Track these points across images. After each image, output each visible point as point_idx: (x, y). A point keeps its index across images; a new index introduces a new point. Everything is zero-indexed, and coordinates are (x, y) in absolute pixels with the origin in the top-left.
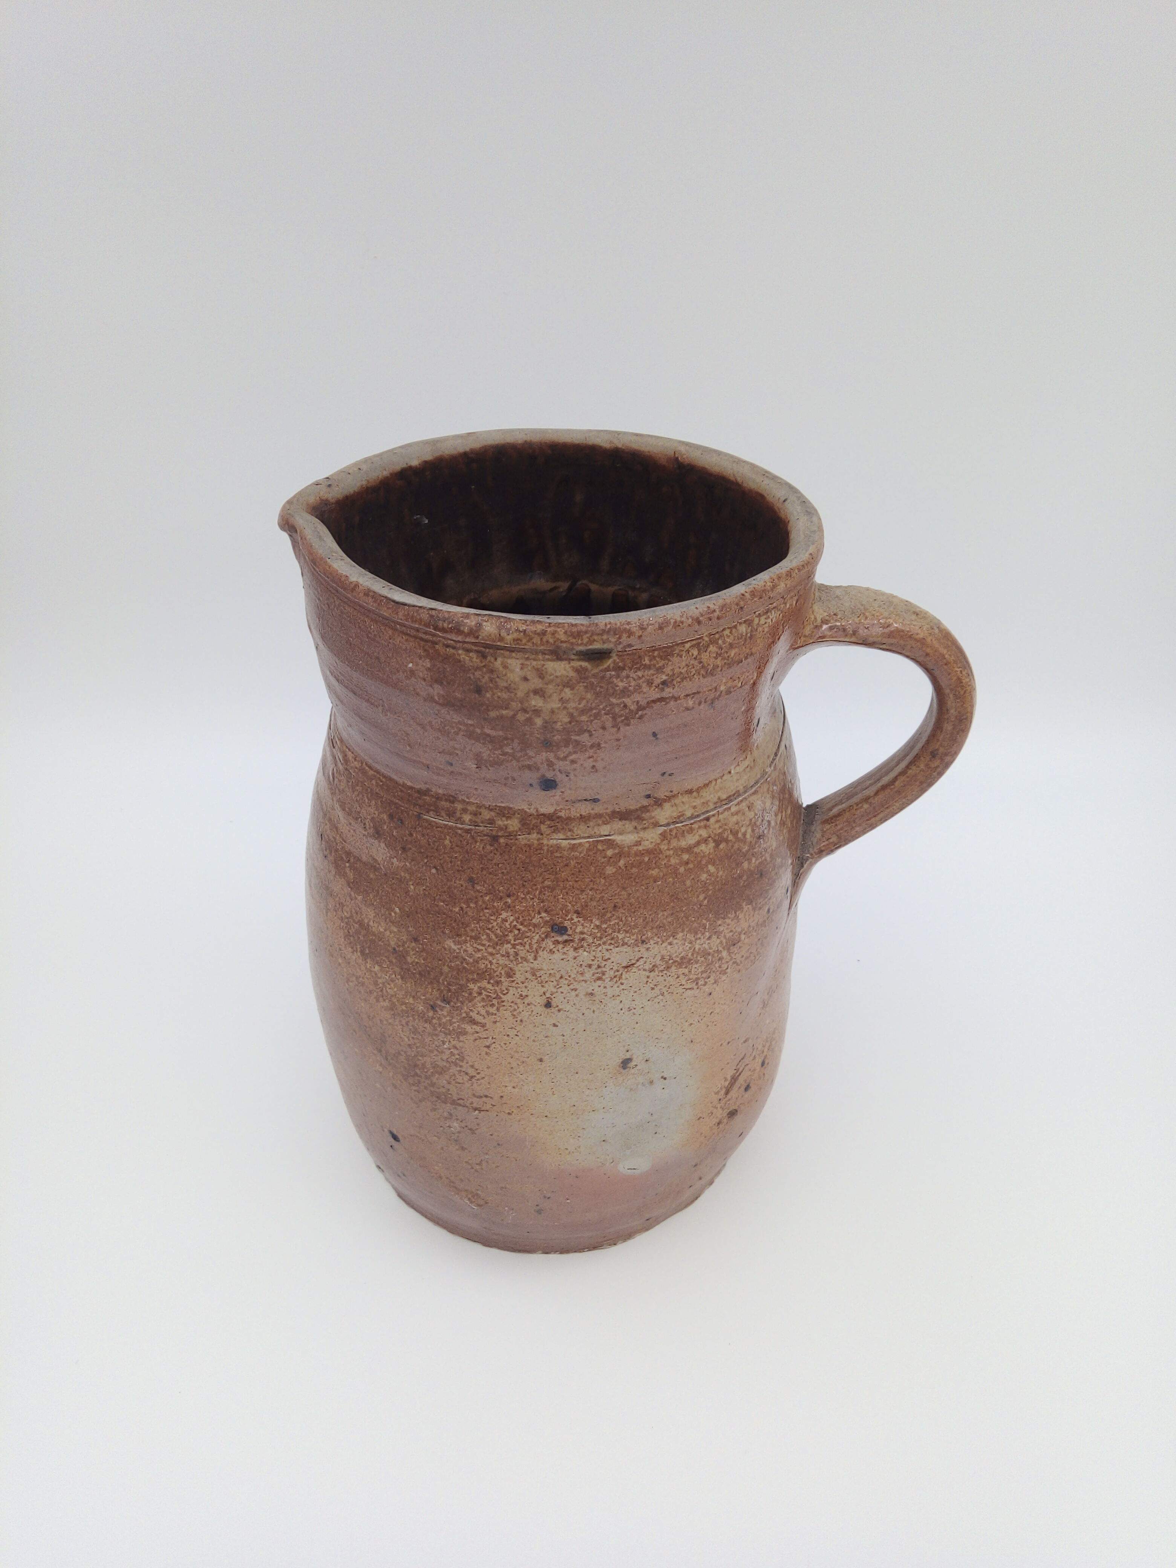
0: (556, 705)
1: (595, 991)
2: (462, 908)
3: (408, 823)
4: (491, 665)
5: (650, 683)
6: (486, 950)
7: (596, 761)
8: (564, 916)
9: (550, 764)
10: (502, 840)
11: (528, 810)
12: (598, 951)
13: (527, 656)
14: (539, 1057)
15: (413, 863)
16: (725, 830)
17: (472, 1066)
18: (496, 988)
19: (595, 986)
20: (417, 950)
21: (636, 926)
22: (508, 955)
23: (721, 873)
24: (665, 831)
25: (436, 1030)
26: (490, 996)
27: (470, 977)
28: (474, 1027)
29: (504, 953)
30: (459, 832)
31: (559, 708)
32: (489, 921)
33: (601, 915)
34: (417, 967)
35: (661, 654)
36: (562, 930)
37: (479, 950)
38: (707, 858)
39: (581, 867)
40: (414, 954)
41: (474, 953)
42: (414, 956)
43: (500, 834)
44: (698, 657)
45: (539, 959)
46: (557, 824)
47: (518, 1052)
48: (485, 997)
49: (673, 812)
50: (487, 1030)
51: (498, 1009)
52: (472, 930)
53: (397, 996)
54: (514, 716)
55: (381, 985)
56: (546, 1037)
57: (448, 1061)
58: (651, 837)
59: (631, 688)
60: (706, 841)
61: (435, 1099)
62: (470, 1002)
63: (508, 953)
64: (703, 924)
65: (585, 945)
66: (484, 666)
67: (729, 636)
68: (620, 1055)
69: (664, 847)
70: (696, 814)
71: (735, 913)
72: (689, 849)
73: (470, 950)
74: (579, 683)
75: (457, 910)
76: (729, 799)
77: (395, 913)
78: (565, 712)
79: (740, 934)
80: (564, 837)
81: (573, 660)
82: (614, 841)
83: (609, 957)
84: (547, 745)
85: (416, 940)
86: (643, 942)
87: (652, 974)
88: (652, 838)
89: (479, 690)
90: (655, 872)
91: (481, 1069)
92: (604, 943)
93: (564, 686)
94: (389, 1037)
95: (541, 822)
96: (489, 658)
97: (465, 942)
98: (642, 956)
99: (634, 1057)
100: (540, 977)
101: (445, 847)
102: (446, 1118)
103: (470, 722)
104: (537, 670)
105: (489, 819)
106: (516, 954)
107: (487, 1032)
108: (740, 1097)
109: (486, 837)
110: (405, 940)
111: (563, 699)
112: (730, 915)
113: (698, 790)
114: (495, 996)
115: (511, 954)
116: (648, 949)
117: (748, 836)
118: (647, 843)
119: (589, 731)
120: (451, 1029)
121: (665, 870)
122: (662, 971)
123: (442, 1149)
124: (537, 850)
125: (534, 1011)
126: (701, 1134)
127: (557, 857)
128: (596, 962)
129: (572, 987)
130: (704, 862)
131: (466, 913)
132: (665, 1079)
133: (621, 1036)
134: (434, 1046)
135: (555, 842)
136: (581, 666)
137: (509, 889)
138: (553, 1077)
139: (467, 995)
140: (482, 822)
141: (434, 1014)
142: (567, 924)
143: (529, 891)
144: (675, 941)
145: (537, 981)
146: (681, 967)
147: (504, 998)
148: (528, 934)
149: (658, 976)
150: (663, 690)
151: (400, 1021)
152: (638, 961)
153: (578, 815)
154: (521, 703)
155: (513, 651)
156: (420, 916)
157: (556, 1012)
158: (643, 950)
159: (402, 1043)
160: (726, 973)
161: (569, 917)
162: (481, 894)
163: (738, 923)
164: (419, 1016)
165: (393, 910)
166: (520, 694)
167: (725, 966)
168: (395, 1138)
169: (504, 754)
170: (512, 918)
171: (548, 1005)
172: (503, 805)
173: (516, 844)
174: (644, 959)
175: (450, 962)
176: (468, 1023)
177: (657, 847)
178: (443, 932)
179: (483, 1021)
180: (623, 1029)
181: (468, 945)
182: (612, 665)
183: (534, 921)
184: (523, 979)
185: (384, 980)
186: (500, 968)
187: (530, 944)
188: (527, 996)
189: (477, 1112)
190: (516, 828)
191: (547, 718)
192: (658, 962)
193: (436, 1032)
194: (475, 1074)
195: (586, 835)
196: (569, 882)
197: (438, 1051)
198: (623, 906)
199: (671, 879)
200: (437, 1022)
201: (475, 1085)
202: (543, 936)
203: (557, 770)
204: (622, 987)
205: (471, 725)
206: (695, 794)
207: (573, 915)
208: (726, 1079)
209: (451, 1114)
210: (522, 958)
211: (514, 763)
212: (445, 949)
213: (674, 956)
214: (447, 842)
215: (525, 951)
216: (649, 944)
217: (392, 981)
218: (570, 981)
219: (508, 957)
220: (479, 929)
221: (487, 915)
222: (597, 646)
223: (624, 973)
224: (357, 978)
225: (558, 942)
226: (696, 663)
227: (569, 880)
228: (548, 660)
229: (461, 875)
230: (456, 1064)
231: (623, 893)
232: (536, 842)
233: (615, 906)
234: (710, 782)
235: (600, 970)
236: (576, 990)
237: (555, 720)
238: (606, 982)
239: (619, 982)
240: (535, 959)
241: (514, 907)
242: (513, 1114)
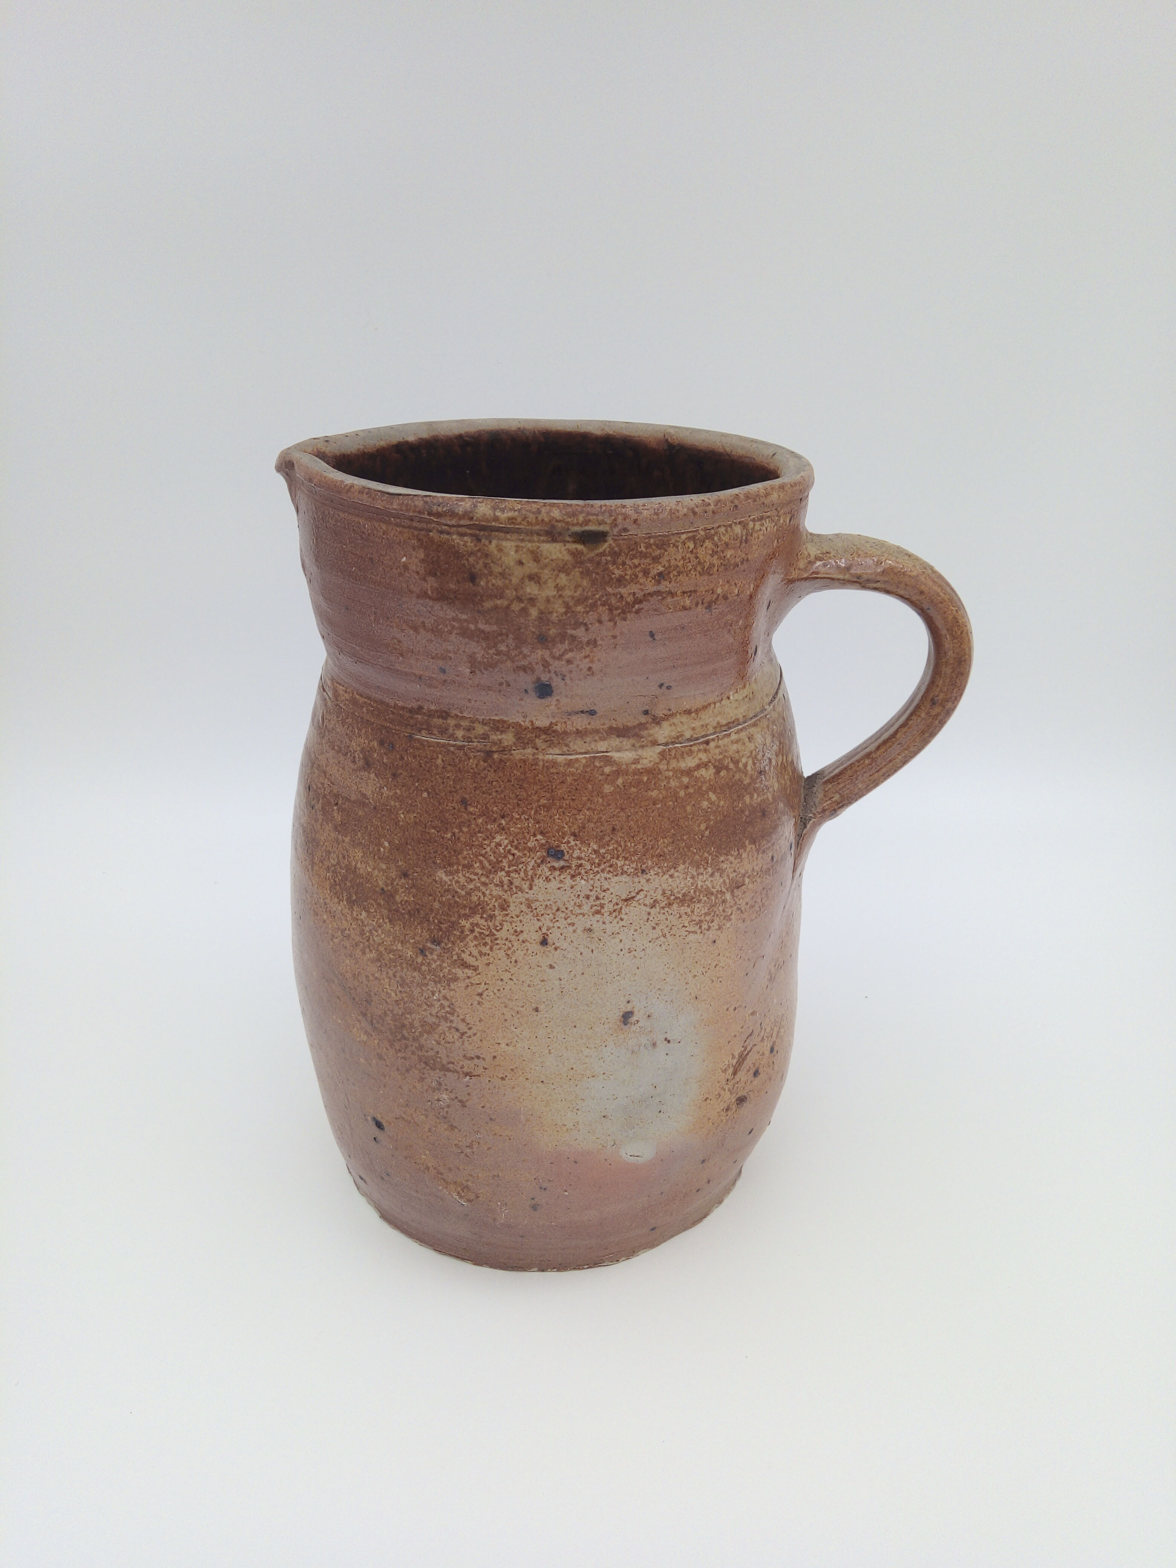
0: (550, 592)
1: (594, 926)
2: (454, 834)
3: (399, 746)
4: (486, 548)
5: (646, 573)
6: (479, 879)
7: (592, 662)
8: (560, 839)
9: (546, 665)
10: (496, 756)
11: (522, 723)
12: (597, 880)
13: (521, 538)
14: (534, 1006)
15: (404, 789)
16: (725, 757)
17: (463, 1020)
18: (490, 923)
19: (593, 921)
20: (407, 886)
21: (635, 853)
22: (502, 884)
23: (722, 803)
24: (664, 751)
25: (425, 978)
26: (483, 933)
27: (462, 912)
28: (466, 971)
29: (498, 882)
30: (452, 749)
31: (554, 597)
32: (482, 846)
33: (599, 839)
34: (407, 906)
35: (657, 542)
36: (558, 854)
37: (471, 880)
38: (708, 785)
39: (578, 784)
40: (403, 892)
41: (466, 884)
42: (404, 894)
43: (494, 749)
44: (694, 551)
45: (534, 888)
46: (553, 739)
47: (512, 1000)
48: (478, 935)
49: (671, 731)
50: (479, 974)
51: (491, 949)
52: (465, 858)
53: (385, 943)
54: (508, 607)
55: (368, 934)
56: (542, 981)
57: (437, 1016)
58: (649, 756)
59: (628, 577)
60: (705, 765)
61: (423, 1065)
62: (461, 941)
63: (502, 882)
64: (706, 858)
65: (583, 872)
66: (479, 550)
67: (725, 534)
68: (621, 1007)
69: (663, 767)
70: (695, 736)
71: (738, 850)
72: (689, 772)
73: (462, 880)
74: (574, 567)
75: (449, 835)
76: (729, 726)
77: (384, 848)
78: (560, 601)
79: (744, 876)
80: (560, 752)
81: (568, 542)
82: (611, 758)
83: (608, 887)
84: (543, 640)
85: (405, 875)
86: (643, 871)
87: (653, 911)
88: (651, 756)
89: (473, 578)
90: (654, 794)
91: (472, 1023)
92: (603, 871)
93: (560, 571)
94: (375, 995)
95: (536, 736)
96: (483, 540)
97: (457, 871)
98: (642, 888)
99: (636, 1010)
100: (536, 909)
101: (437, 767)
102: (434, 1090)
103: (464, 617)
104: (532, 552)
105: (483, 734)
106: (511, 883)
107: (479, 976)
108: (749, 1081)
109: (479, 753)
110: (394, 877)
111: (559, 585)
112: (733, 852)
113: (697, 711)
114: (488, 933)
115: (505, 883)
116: (648, 880)
117: (749, 768)
118: (645, 761)
119: (585, 624)
120: (442, 975)
121: (664, 792)
122: (663, 908)
123: (430, 1130)
124: (532, 765)
125: (530, 950)
126: (709, 1119)
127: (553, 773)
128: (594, 892)
129: (569, 921)
130: (704, 788)
131: (459, 838)
132: (669, 1042)
133: (622, 982)
134: (423, 998)
135: (550, 757)
136: (576, 549)
137: (503, 809)
138: (549, 1031)
139: (458, 934)
140: (476, 738)
141: (424, 959)
142: (563, 847)
143: (524, 811)
144: (676, 874)
145: (532, 914)
146: (683, 905)
147: (498, 934)
148: (523, 860)
149: (659, 913)
150: (659, 582)
151: (387, 973)
152: (638, 893)
153: (574, 729)
154: (516, 590)
155: (508, 533)
156: (410, 847)
157: (553, 951)
158: (643, 881)
159: (388, 1000)
160: (730, 920)
161: (566, 840)
162: (475, 816)
163: (742, 863)
164: (407, 964)
165: (382, 845)
166: (515, 580)
167: (729, 911)
168: (379, 1125)
169: (498, 653)
170: (506, 841)
171: (544, 942)
172: (497, 718)
173: (510, 759)
174: (645, 892)
175: (441, 896)
176: (459, 967)
177: (655, 766)
178: (435, 863)
179: (476, 964)
180: (623, 974)
181: (460, 875)
182: (608, 550)
183: (529, 844)
184: (517, 912)
185: (371, 928)
186: (494, 899)
187: (525, 870)
188: (522, 932)
189: (468, 1077)
190: (511, 743)
191: (542, 608)
192: (659, 897)
193: (426, 982)
194: (466, 1030)
195: (583, 751)
196: (565, 800)
197: (427, 1004)
198: (622, 829)
199: (671, 803)
200: (427, 968)
201: (466, 1043)
202: (539, 861)
203: (553, 672)
204: (621, 923)
205: (466, 620)
206: (693, 715)
207: (570, 838)
208: (733, 1057)
209: (440, 1084)
210: (516, 887)
211: (509, 664)
212: (436, 882)
213: (675, 891)
214: (439, 761)
215: (520, 879)
216: (649, 874)
217: (380, 926)
218: (567, 914)
219: (502, 886)
220: (472, 856)
221: (480, 839)
222: (592, 527)
223: (624, 907)
224: (343, 931)
225: (553, 869)
226: (692, 556)
227: (565, 798)
228: (543, 541)
229: (453, 797)
230: (446, 1019)
231: (622, 814)
232: (531, 757)
233: (614, 829)
234: (710, 704)
235: (598, 902)
236: (573, 924)
237: (551, 610)
238: (604, 917)
239: (619, 917)
240: (531, 888)
241: (509, 829)
242: (507, 1079)
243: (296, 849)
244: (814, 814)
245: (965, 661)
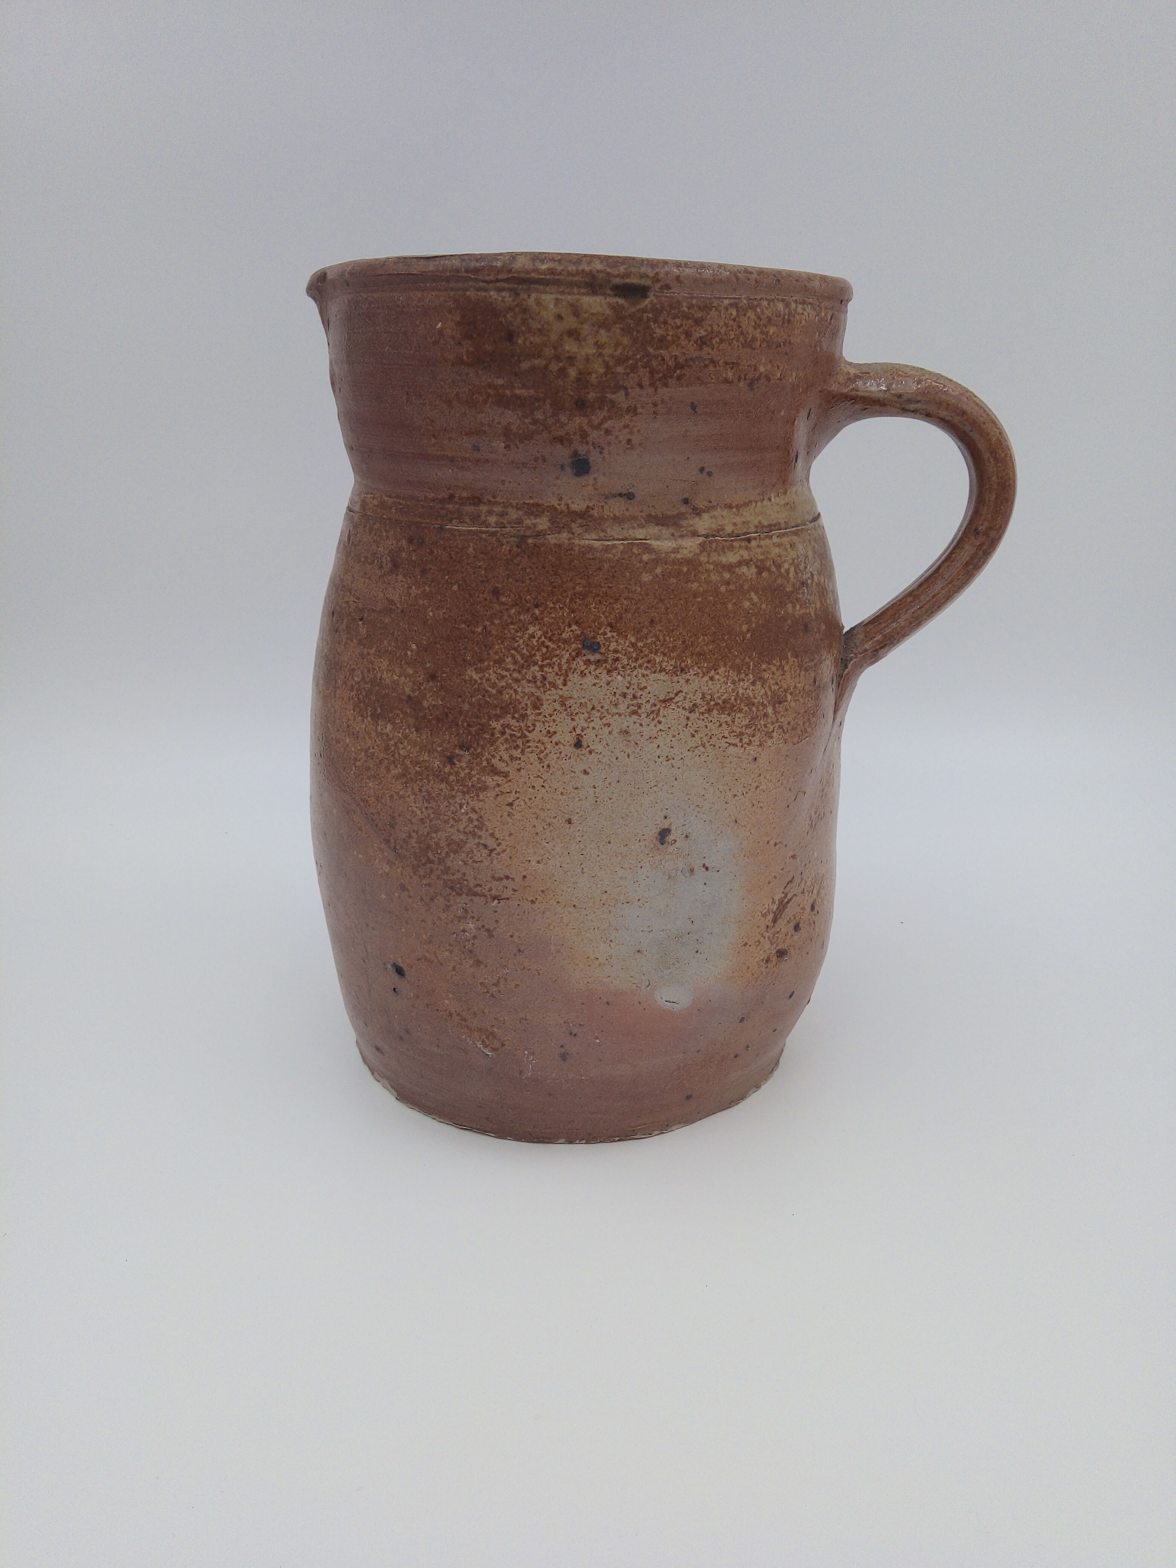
0: (590, 350)
1: (631, 727)
2: (485, 627)
3: (429, 540)
4: (524, 303)
5: (688, 335)
6: (510, 675)
7: (631, 433)
8: (596, 629)
9: (584, 435)
10: (530, 541)
11: (558, 507)
12: (634, 676)
13: (561, 290)
14: (567, 817)
15: (433, 584)
16: (767, 558)
17: (492, 835)
18: (521, 724)
19: (629, 722)
20: (435, 689)
21: (674, 648)
22: (534, 680)
23: (764, 606)
24: (705, 542)
25: (453, 790)
26: (514, 735)
27: (493, 712)
28: (496, 778)
29: (531, 678)
30: (484, 536)
31: (594, 355)
32: (514, 639)
33: (637, 631)
34: (435, 712)
35: (700, 303)
36: (594, 647)
37: (503, 677)
38: (749, 583)
39: (615, 572)
40: (431, 696)
41: (497, 681)
42: (431, 698)
43: (528, 534)
44: (737, 319)
45: (569, 683)
46: (589, 523)
47: (544, 810)
48: (509, 737)
49: (712, 523)
50: (510, 781)
51: (523, 752)
52: (496, 653)
53: (411, 755)
54: (546, 367)
55: (393, 748)
56: (576, 788)
57: (465, 832)
58: (690, 546)
59: (669, 338)
60: (747, 563)
61: (448, 891)
62: (492, 745)
63: (535, 677)
64: (747, 663)
65: (620, 666)
66: (517, 306)
67: (767, 308)
68: (658, 822)
69: (703, 558)
70: (736, 532)
71: (780, 661)
72: (730, 568)
73: (493, 677)
74: (615, 323)
75: (479, 630)
76: (771, 527)
77: (412, 651)
78: (600, 360)
79: (786, 691)
80: (597, 538)
81: (609, 295)
82: (650, 545)
83: (646, 685)
84: (581, 405)
85: (433, 677)
86: (682, 670)
87: (693, 716)
88: (691, 547)
89: (510, 336)
90: (695, 586)
91: (502, 838)
92: (640, 666)
93: (600, 327)
94: (400, 815)
95: (572, 521)
96: (522, 295)
97: (488, 668)
98: (681, 689)
99: (673, 828)
100: (570, 707)
101: (468, 557)
102: (460, 919)
103: (500, 382)
104: (572, 305)
105: (517, 519)
106: (544, 678)
107: (510, 784)
108: (790, 934)
109: (512, 538)
110: (421, 682)
111: (599, 343)
112: (775, 662)
113: (738, 507)
114: (519, 735)
115: (538, 678)
116: (687, 681)
117: (791, 575)
118: (685, 551)
119: (626, 388)
120: (470, 784)
121: (705, 586)
122: (703, 714)
123: (454, 969)
124: (567, 550)
125: (563, 753)
126: (748, 968)
127: (589, 559)
128: (631, 690)
129: (604, 721)
130: (746, 587)
131: (490, 632)
132: (707, 869)
133: (659, 794)
134: (450, 813)
135: (587, 542)
136: (617, 303)
137: (537, 597)
138: (582, 847)
139: (488, 737)
140: (509, 524)
141: (452, 768)
142: (600, 639)
143: (559, 598)
144: (717, 677)
145: (566, 713)
146: (723, 713)
147: (530, 736)
148: (558, 652)
149: (699, 719)
150: (701, 348)
151: (413, 789)
152: (676, 694)
153: (612, 515)
154: (555, 348)
155: (547, 285)
156: (438, 646)
157: (587, 754)
158: (682, 681)
159: (413, 820)
160: (771, 737)
161: (602, 631)
162: (507, 607)
163: (784, 677)
164: (434, 775)
165: (409, 648)
166: (554, 337)
167: (771, 727)
168: (400, 971)
169: (535, 422)
170: (540, 633)
171: (578, 745)
172: (531, 501)
173: (544, 544)
174: (684, 694)
175: (471, 697)
176: (488, 774)
177: (695, 557)
178: (464, 660)
179: (507, 769)
180: (660, 785)
181: (491, 671)
182: (649, 306)
183: (564, 636)
184: (550, 711)
185: (396, 740)
186: (526, 697)
187: (559, 664)
188: (555, 733)
189: (496, 901)
190: (545, 527)
191: (581, 367)
192: (699, 701)
193: (453, 793)
194: (495, 846)
195: (621, 537)
196: (602, 588)
197: (454, 819)
198: (660, 622)
199: (711, 598)
200: (455, 778)
201: (495, 862)
202: (574, 654)
203: (591, 443)
204: (660, 727)
205: (502, 386)
206: (734, 510)
207: (606, 629)
208: (773, 902)
209: (466, 911)
210: (550, 683)
211: (545, 435)
212: (465, 681)
213: (716, 696)
214: (471, 549)
215: (554, 674)
216: (688, 674)
217: (406, 737)
218: (602, 713)
219: (535, 682)
220: (503, 650)
221: (513, 631)
222: (634, 280)
223: (662, 708)
224: (366, 751)
225: (588, 662)
226: (735, 324)
227: (602, 586)
228: (584, 294)
229: (485, 587)
230: (474, 835)
231: (660, 605)
232: (567, 542)
233: (652, 621)
234: (751, 502)
235: (635, 702)
236: (609, 725)
237: (590, 370)
238: (641, 718)
239: (656, 720)
240: (565, 684)
241: (542, 619)
242: (537, 903)
243: (317, 685)
244: (856, 654)
245: (1009, 485)
